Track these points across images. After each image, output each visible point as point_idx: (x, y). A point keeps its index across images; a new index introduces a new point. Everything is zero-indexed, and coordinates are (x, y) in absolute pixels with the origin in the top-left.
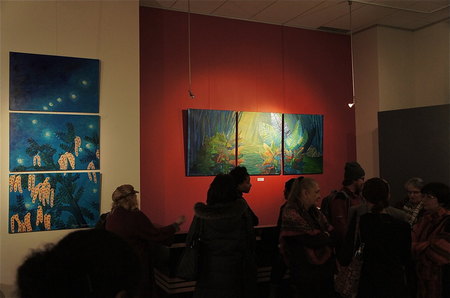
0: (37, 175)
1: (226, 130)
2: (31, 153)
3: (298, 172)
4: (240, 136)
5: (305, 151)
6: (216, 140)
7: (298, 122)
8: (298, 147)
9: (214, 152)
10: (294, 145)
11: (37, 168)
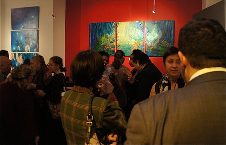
0: (18, 54)
1: (109, 33)
2: (17, 45)
3: (155, 56)
4: (117, 36)
5: (159, 43)
6: (104, 38)
7: (155, 26)
8: (155, 41)
9: (103, 44)
10: (152, 39)
11: (19, 51)
